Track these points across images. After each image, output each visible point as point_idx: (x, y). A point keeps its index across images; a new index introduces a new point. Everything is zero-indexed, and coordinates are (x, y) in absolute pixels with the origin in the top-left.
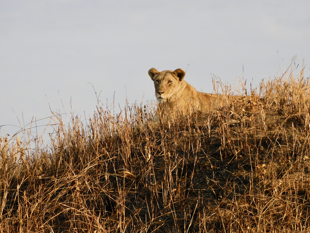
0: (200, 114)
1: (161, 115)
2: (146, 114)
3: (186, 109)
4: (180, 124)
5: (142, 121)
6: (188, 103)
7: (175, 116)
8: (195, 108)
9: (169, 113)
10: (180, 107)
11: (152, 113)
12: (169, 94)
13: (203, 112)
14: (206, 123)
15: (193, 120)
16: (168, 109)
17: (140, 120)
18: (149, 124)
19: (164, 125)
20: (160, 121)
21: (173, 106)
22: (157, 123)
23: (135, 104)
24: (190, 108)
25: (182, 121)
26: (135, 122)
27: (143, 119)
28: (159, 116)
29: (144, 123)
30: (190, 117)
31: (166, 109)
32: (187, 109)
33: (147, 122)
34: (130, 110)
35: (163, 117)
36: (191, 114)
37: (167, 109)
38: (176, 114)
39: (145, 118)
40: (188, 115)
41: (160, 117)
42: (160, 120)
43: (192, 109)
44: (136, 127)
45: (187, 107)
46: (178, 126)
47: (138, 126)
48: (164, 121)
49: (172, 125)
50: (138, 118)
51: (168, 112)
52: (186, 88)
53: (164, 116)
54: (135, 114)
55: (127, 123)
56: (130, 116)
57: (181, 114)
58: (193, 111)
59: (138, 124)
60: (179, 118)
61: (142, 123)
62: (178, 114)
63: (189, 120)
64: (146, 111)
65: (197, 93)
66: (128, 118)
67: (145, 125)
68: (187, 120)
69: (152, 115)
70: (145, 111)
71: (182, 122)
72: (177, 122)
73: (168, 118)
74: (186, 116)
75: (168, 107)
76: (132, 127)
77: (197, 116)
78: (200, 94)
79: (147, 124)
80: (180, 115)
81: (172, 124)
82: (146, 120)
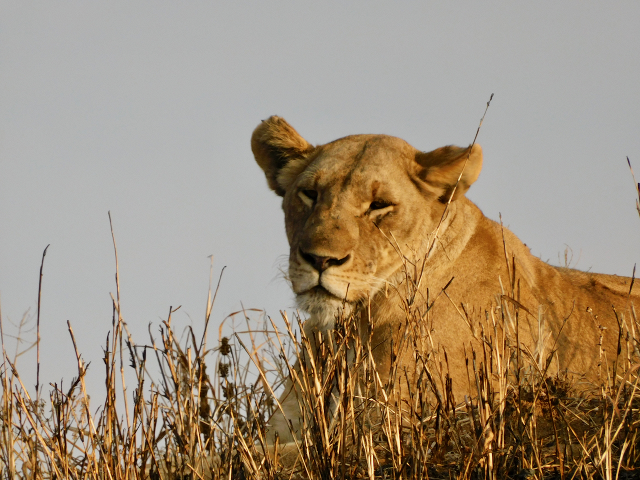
0: (555, 403)
1: (321, 398)
2: (229, 392)
3: (470, 367)
4: (432, 454)
5: (205, 429)
6: (488, 331)
7: (403, 408)
8: (526, 362)
9: (373, 390)
10: (434, 353)
11: (265, 385)
12: (371, 276)
13: (574, 391)
14: (594, 454)
15: (515, 434)
16: (365, 366)
17: (195, 428)
18: (246, 448)
19: (340, 457)
20: (312, 437)
21: (395, 349)
22: (294, 445)
23: (164, 326)
24: (498, 361)
25: (447, 437)
26: (162, 434)
27: (215, 418)
28: (313, 402)
29: (218, 445)
30: (498, 419)
31: (350, 363)
32: (477, 370)
33: (236, 438)
34: (138, 363)
35: (336, 415)
36: (501, 397)
37: (361, 364)
38: (412, 396)
39: (225, 416)
40: (487, 405)
41: (315, 410)
42: (316, 431)
43: (510, 365)
44: (168, 464)
45: (480, 357)
46: (424, 468)
47: (180, 462)
48: (341, 436)
49: (388, 464)
50: (183, 414)
51: (363, 385)
52: (473, 241)
53: (339, 405)
54: (167, 391)
55: (114, 441)
56: (138, 401)
57: (444, 399)
58: (513, 378)
59: (183, 450)
60: (430, 422)
61: (204, 446)
62: (425, 395)
63: (491, 435)
64: (232, 369)
65: (538, 271)
66: (124, 408)
67: (222, 456)
68: (479, 431)
69: (269, 394)
70: (223, 370)
71: (448, 448)
72: (418, 445)
73: (366, 416)
74: (472, 411)
75: (367, 355)
76: (143, 466)
77: (536, 408)
78: (557, 281)
79: (234, 452)
80: (436, 401)
81: (388, 455)
82: (232, 430)
